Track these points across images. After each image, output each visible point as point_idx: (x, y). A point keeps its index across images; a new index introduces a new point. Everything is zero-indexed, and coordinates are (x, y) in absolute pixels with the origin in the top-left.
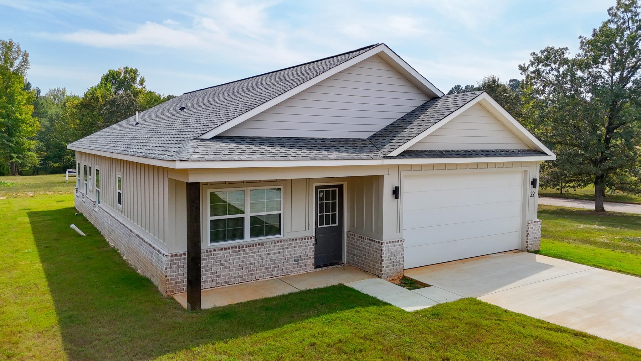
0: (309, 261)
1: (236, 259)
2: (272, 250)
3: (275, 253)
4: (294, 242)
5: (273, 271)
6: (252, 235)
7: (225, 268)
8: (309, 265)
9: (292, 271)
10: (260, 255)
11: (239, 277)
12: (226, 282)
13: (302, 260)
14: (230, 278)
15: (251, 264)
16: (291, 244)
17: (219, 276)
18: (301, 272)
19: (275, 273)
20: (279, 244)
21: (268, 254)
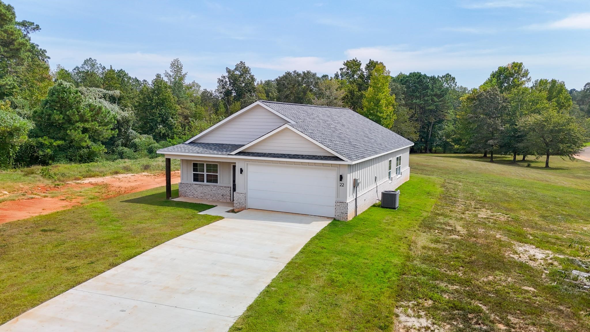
0: (228, 197)
1: (200, 189)
2: (213, 189)
3: (214, 190)
4: (221, 188)
5: (213, 197)
6: (207, 182)
7: (196, 192)
8: (228, 199)
9: (221, 200)
10: (208, 190)
11: (201, 196)
12: (197, 197)
13: (225, 196)
14: (198, 196)
15: (205, 192)
16: (220, 188)
17: (194, 194)
18: (225, 201)
19: (214, 198)
20: (215, 187)
21: (211, 190)
